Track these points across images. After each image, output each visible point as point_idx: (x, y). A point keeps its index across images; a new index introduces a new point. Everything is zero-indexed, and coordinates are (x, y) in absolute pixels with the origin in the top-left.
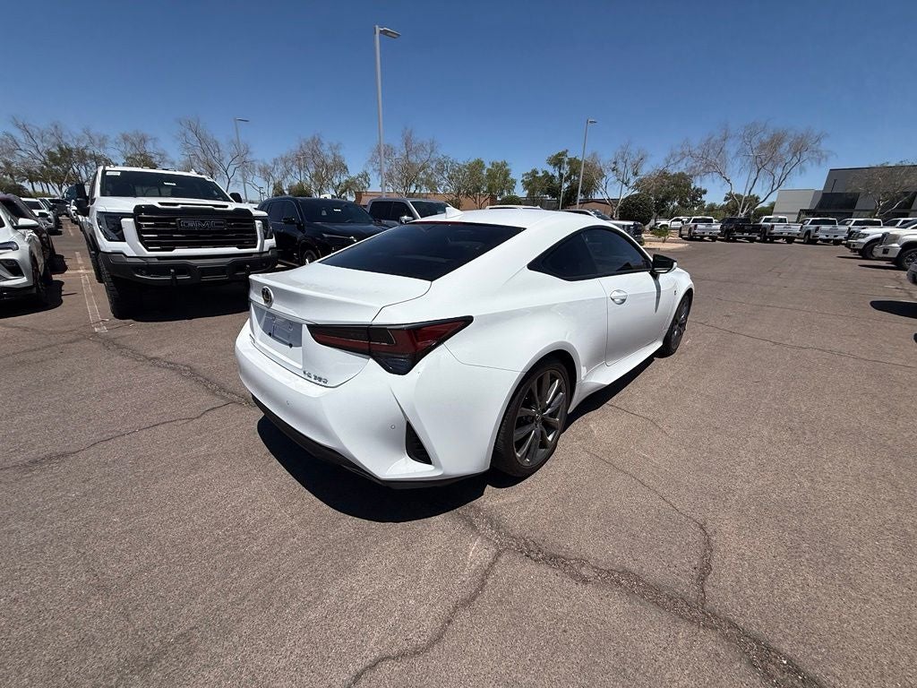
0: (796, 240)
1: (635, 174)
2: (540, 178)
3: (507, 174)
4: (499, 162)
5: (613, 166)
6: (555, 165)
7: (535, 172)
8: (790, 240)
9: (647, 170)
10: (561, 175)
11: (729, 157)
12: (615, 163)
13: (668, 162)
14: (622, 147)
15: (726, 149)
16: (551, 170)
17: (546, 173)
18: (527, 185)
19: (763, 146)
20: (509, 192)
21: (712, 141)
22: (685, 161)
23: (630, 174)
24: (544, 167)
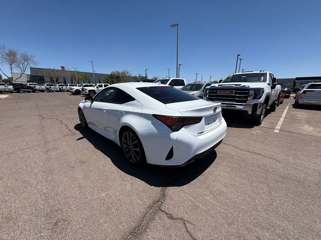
0: (45, 91)
8: (43, 91)
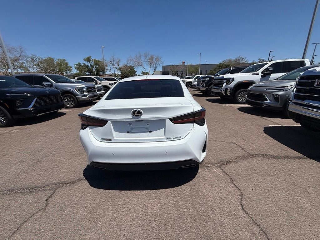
1: (119, 66)
2: (83, 66)
3: (67, 64)
4: (62, 59)
5: (111, 63)
6: (88, 61)
7: (79, 64)
9: (121, 65)
10: (91, 65)
11: (143, 61)
12: (111, 62)
13: (128, 62)
14: (112, 57)
15: (141, 59)
16: (86, 63)
17: (85, 65)
18: (78, 69)
19: (150, 59)
20: (70, 72)
21: (137, 57)
22: (132, 62)
23: (117, 66)
24: (83, 62)
